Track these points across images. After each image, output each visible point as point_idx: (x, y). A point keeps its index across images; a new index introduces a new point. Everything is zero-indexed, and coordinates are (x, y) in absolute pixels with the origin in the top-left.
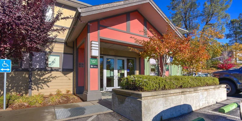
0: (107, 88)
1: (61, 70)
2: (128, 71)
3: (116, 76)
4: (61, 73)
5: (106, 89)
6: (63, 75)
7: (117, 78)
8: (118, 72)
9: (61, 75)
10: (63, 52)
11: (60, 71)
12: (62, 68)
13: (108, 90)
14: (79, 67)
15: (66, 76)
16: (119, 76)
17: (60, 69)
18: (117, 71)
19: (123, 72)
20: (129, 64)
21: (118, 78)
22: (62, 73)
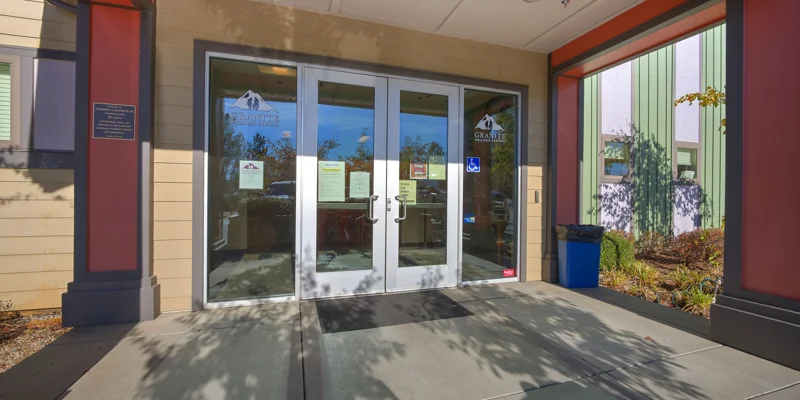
0: (321, 278)
1: (22, 158)
2: (475, 169)
3: (388, 202)
4: (20, 176)
5: (313, 284)
6: (35, 189)
7: (395, 213)
8: (404, 175)
9: (24, 192)
10: (36, 44)
11: (17, 167)
12: (25, 145)
13: (327, 289)
14: (99, 133)
15: (59, 198)
16: (412, 198)
17: (11, 150)
18: (394, 166)
19: (435, 172)
20: (481, 125)
21: (401, 215)
22: (26, 176)
